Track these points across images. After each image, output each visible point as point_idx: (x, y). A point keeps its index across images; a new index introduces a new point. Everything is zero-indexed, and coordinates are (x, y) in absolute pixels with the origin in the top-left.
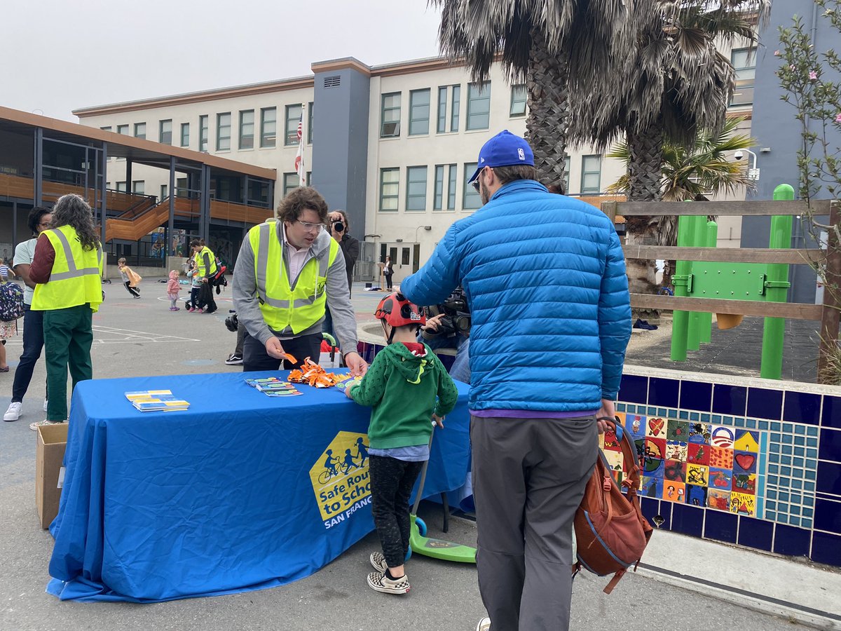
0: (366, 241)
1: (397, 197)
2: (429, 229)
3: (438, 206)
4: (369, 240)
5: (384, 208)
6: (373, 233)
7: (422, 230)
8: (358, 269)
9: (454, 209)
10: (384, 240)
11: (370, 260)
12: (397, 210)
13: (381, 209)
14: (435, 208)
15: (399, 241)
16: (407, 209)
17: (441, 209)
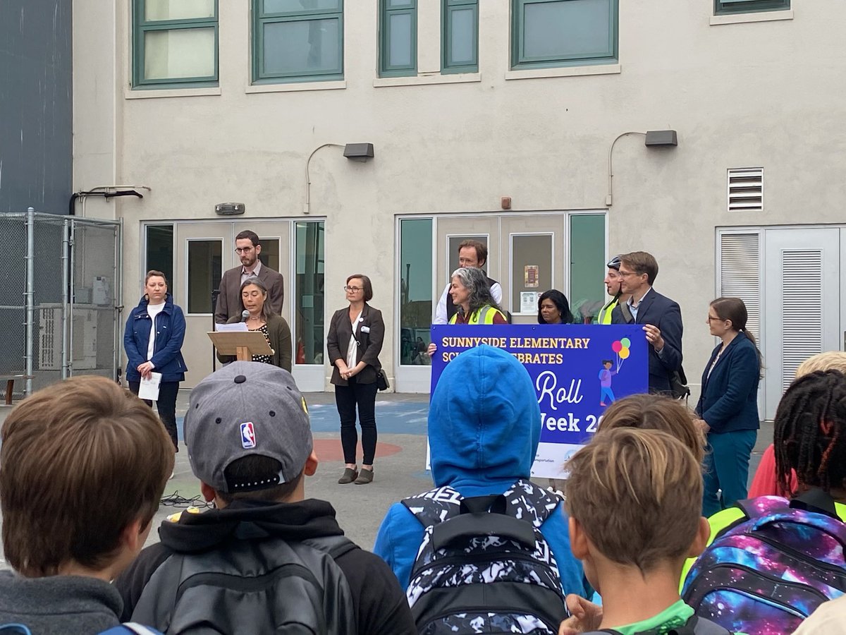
0: (78, 215)
1: (210, 24)
2: (361, 156)
3: (398, 56)
4: (90, 210)
5: (153, 73)
6: (110, 182)
7: (334, 161)
8: (49, 340)
9: (473, 65)
10: (158, 211)
11: (99, 298)
12: (214, 81)
13: (139, 79)
14: (384, 67)
15: (230, 212)
16: (257, 75)
17: (412, 69)
